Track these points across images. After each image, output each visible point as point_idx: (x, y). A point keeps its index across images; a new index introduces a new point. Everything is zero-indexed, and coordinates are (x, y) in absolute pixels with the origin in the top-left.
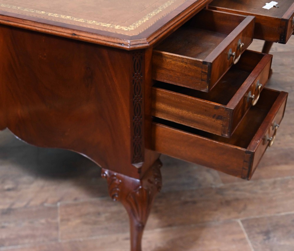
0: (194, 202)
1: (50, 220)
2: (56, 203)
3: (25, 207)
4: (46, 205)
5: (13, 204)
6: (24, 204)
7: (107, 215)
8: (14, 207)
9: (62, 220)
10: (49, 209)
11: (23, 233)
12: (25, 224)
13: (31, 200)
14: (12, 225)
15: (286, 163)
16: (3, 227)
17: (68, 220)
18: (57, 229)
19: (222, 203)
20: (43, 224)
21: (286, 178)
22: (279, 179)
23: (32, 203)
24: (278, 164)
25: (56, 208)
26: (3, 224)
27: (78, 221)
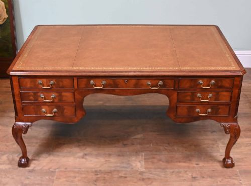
0: (126, 178)
1: (50, 177)
2: (55, 170)
3: (41, 170)
4: (51, 170)
5: (35, 168)
6: (41, 168)
7: (80, 178)
8: (35, 169)
9: (56, 178)
10: (52, 172)
11: (36, 182)
12: (39, 178)
13: (44, 167)
14: (32, 178)
15: (185, 162)
16: (28, 178)
17: (60, 179)
18: (53, 182)
19: (140, 180)
20: (47, 179)
21: (181, 170)
22: (177, 170)
23: (44, 168)
24: (180, 162)
25: (55, 172)
26: (28, 177)
27: (64, 180)
